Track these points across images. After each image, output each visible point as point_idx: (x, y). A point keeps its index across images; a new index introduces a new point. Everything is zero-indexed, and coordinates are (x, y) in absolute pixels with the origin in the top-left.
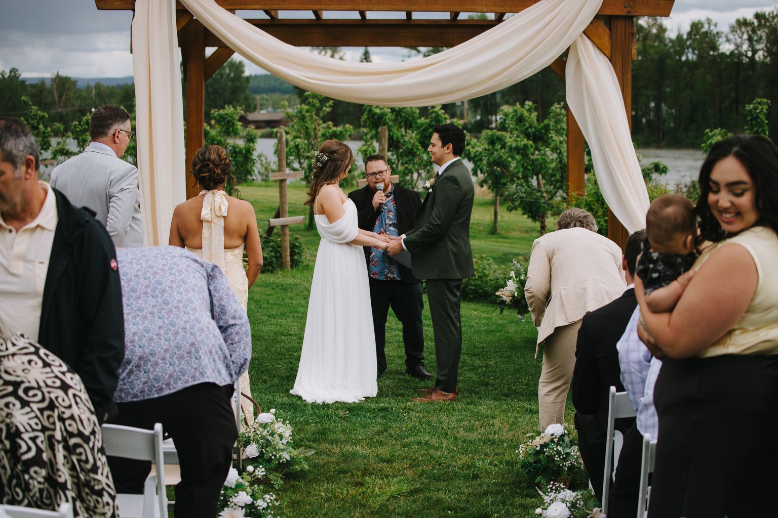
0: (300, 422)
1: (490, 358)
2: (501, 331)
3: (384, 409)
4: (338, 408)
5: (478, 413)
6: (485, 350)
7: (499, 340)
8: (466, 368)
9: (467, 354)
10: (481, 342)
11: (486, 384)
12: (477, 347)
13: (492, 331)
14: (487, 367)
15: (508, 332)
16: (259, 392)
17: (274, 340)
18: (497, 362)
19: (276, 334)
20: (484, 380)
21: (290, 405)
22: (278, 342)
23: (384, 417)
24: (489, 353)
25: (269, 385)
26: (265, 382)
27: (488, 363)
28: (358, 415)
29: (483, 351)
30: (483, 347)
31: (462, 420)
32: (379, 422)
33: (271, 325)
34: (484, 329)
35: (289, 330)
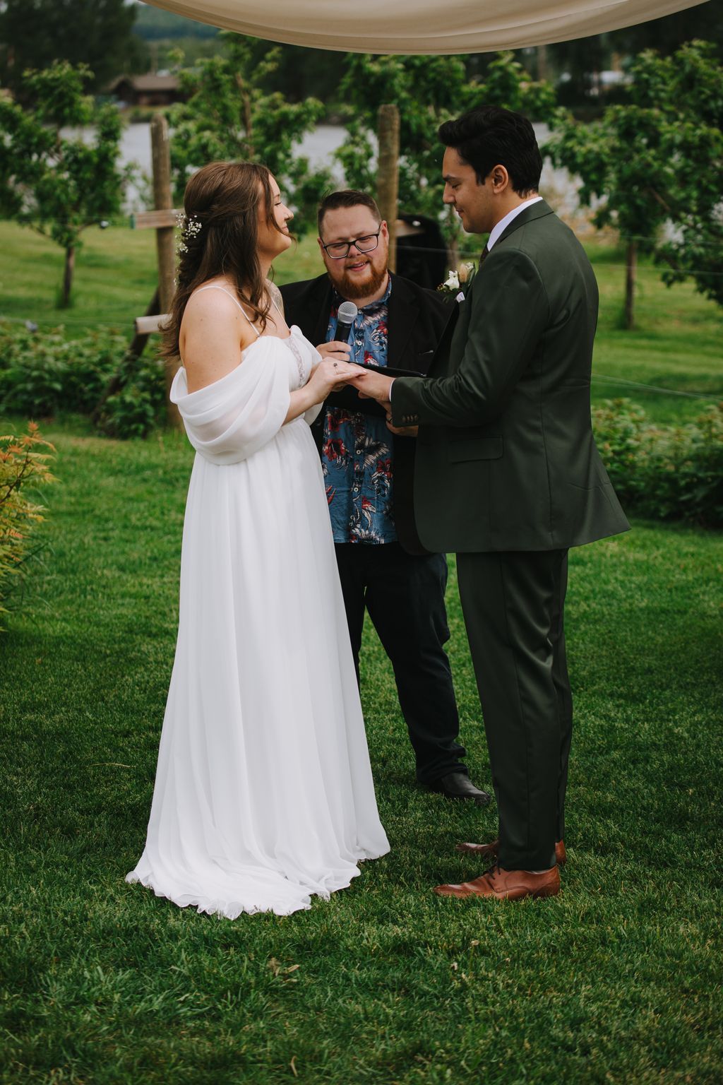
0: (153, 1014)
1: (674, 711)
2: (685, 612)
3: (402, 948)
4: (270, 950)
5: (679, 957)
6: (656, 677)
7: (687, 643)
8: (615, 755)
9: (611, 695)
10: (641, 651)
11: (680, 820)
12: (633, 669)
13: (664, 611)
14: (671, 745)
15: (703, 615)
16: (49, 883)
17: (122, 653)
18: (695, 724)
19: (131, 631)
20: (674, 805)
21: (128, 933)
22: (131, 661)
23: (405, 989)
24: (668, 693)
25: (81, 844)
26: (70, 832)
27: (670, 730)
28: (325, 969)
29: (652, 684)
30: (649, 671)
31: (636, 1003)
32: (387, 1015)
33: (123, 596)
34: (643, 604)
35: (164, 614)
